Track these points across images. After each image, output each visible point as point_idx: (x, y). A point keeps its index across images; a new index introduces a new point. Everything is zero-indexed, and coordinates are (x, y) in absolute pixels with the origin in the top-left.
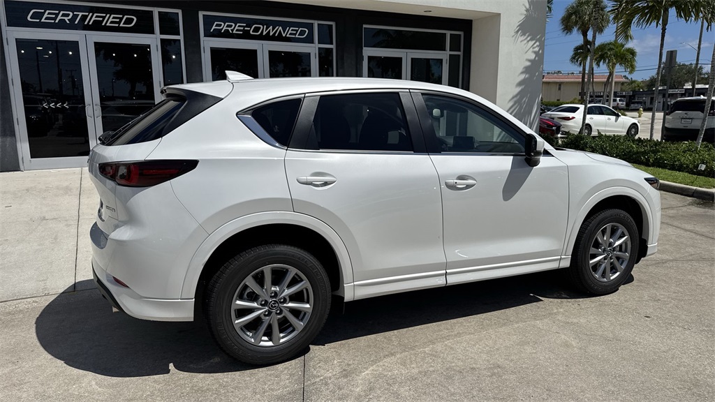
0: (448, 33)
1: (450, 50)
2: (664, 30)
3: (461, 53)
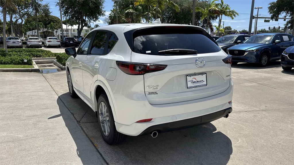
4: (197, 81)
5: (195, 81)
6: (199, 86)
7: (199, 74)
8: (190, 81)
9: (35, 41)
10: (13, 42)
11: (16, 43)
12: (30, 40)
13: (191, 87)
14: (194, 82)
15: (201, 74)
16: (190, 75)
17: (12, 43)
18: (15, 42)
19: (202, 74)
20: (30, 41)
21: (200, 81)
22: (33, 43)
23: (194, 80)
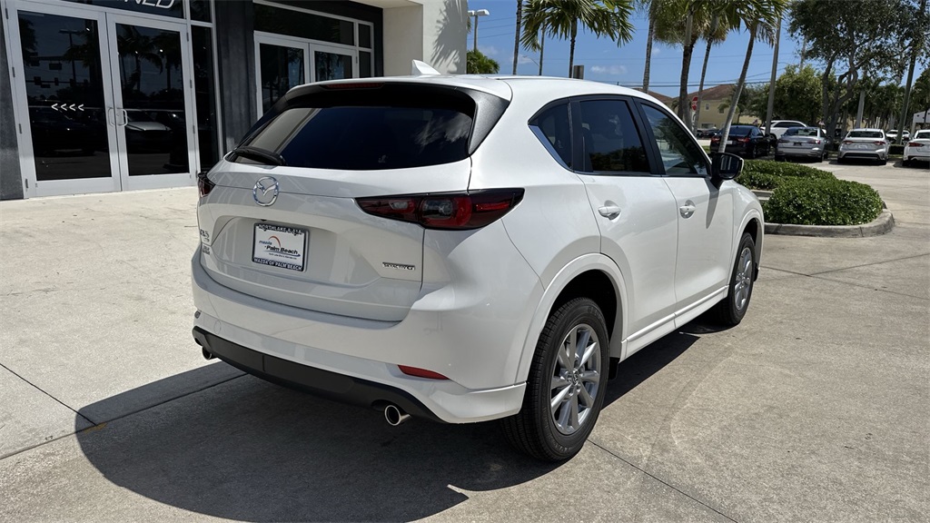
0: (356, 22)
1: (360, 46)
2: (573, 41)
3: (371, 51)
4: (282, 249)
5: (277, 246)
6: (282, 265)
7: (287, 229)
8: (264, 243)
9: (863, 142)
10: (795, 144)
11: (804, 145)
12: (851, 139)
13: (261, 261)
14: (273, 249)
15: (292, 230)
16: (266, 225)
17: (792, 144)
18: (800, 144)
19: (294, 229)
20: (847, 141)
21: (290, 251)
22: (856, 147)
23: (275, 244)
